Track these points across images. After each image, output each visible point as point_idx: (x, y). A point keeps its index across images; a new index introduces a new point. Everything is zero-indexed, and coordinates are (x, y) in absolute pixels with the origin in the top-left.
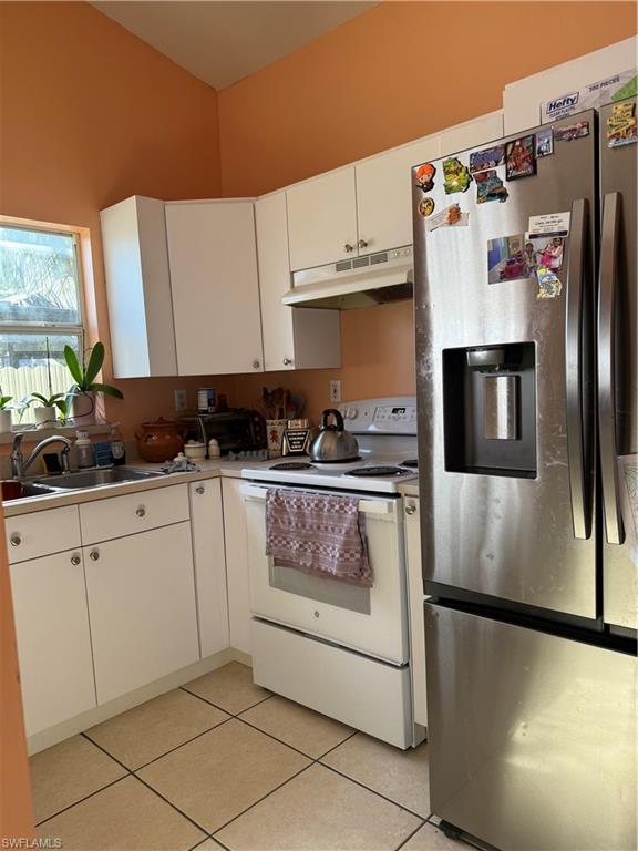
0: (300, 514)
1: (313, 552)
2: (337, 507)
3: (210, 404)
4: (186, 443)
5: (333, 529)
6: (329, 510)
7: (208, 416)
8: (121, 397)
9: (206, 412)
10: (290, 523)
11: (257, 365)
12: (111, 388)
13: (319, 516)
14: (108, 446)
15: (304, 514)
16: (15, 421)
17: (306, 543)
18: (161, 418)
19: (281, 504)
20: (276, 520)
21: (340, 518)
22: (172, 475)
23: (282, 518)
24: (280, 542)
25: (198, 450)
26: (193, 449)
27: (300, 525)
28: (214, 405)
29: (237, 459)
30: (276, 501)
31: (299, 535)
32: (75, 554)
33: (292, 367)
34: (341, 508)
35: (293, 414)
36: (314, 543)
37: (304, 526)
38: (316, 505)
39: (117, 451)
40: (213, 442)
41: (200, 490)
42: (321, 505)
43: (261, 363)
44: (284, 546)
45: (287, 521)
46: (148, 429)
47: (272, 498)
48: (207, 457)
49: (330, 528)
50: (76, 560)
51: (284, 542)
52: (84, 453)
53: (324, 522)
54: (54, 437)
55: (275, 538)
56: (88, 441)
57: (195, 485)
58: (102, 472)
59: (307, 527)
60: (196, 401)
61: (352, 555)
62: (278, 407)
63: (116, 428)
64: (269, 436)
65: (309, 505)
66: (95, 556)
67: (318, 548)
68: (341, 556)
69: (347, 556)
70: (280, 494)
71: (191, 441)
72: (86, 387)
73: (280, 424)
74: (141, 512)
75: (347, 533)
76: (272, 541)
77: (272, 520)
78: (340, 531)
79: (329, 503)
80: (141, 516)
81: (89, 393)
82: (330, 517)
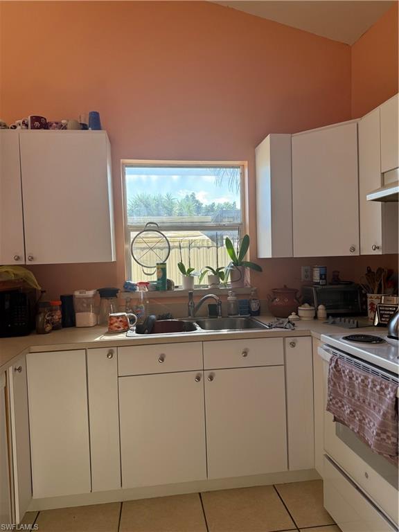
0: (351, 385)
1: (360, 421)
2: (378, 387)
3: (321, 279)
4: (300, 306)
5: (374, 407)
6: (372, 389)
7: (320, 287)
8: (261, 270)
9: (318, 283)
10: (344, 389)
11: (353, 249)
12: (255, 264)
13: (364, 391)
14: (249, 303)
15: (354, 385)
16: (196, 282)
17: (355, 411)
18: (285, 286)
19: (339, 371)
20: (335, 383)
21: (380, 398)
22: (273, 330)
23: (339, 383)
24: (337, 403)
25: (307, 312)
26: (304, 310)
27: (350, 394)
28: (325, 279)
29: (334, 323)
30: (335, 367)
31: (350, 402)
32: (199, 374)
33: (379, 252)
34: (381, 388)
35: (390, 290)
36: (361, 414)
37: (353, 396)
38: (363, 381)
39: (254, 306)
40: (321, 307)
41: (293, 345)
42: (366, 382)
43: (357, 249)
44: (340, 407)
45: (342, 387)
46: (275, 292)
47: (333, 364)
48: (316, 317)
49: (372, 405)
50: (198, 379)
51: (340, 404)
52: (232, 305)
53: (368, 398)
54: (210, 295)
55: (334, 398)
56: (234, 298)
57: (289, 340)
58: (240, 319)
59: (356, 398)
60: (312, 275)
61: (388, 437)
62: (377, 283)
63: (255, 291)
64: (369, 308)
65: (357, 379)
66: (211, 378)
67: (364, 419)
68: (378, 434)
69: (384, 436)
70: (339, 362)
71: (306, 305)
72: (238, 264)
73: (378, 298)
74: (245, 354)
75: (384, 415)
76: (331, 400)
77: (332, 383)
78: (379, 411)
79: (372, 382)
80: (244, 356)
81: (240, 267)
82: (372, 395)
